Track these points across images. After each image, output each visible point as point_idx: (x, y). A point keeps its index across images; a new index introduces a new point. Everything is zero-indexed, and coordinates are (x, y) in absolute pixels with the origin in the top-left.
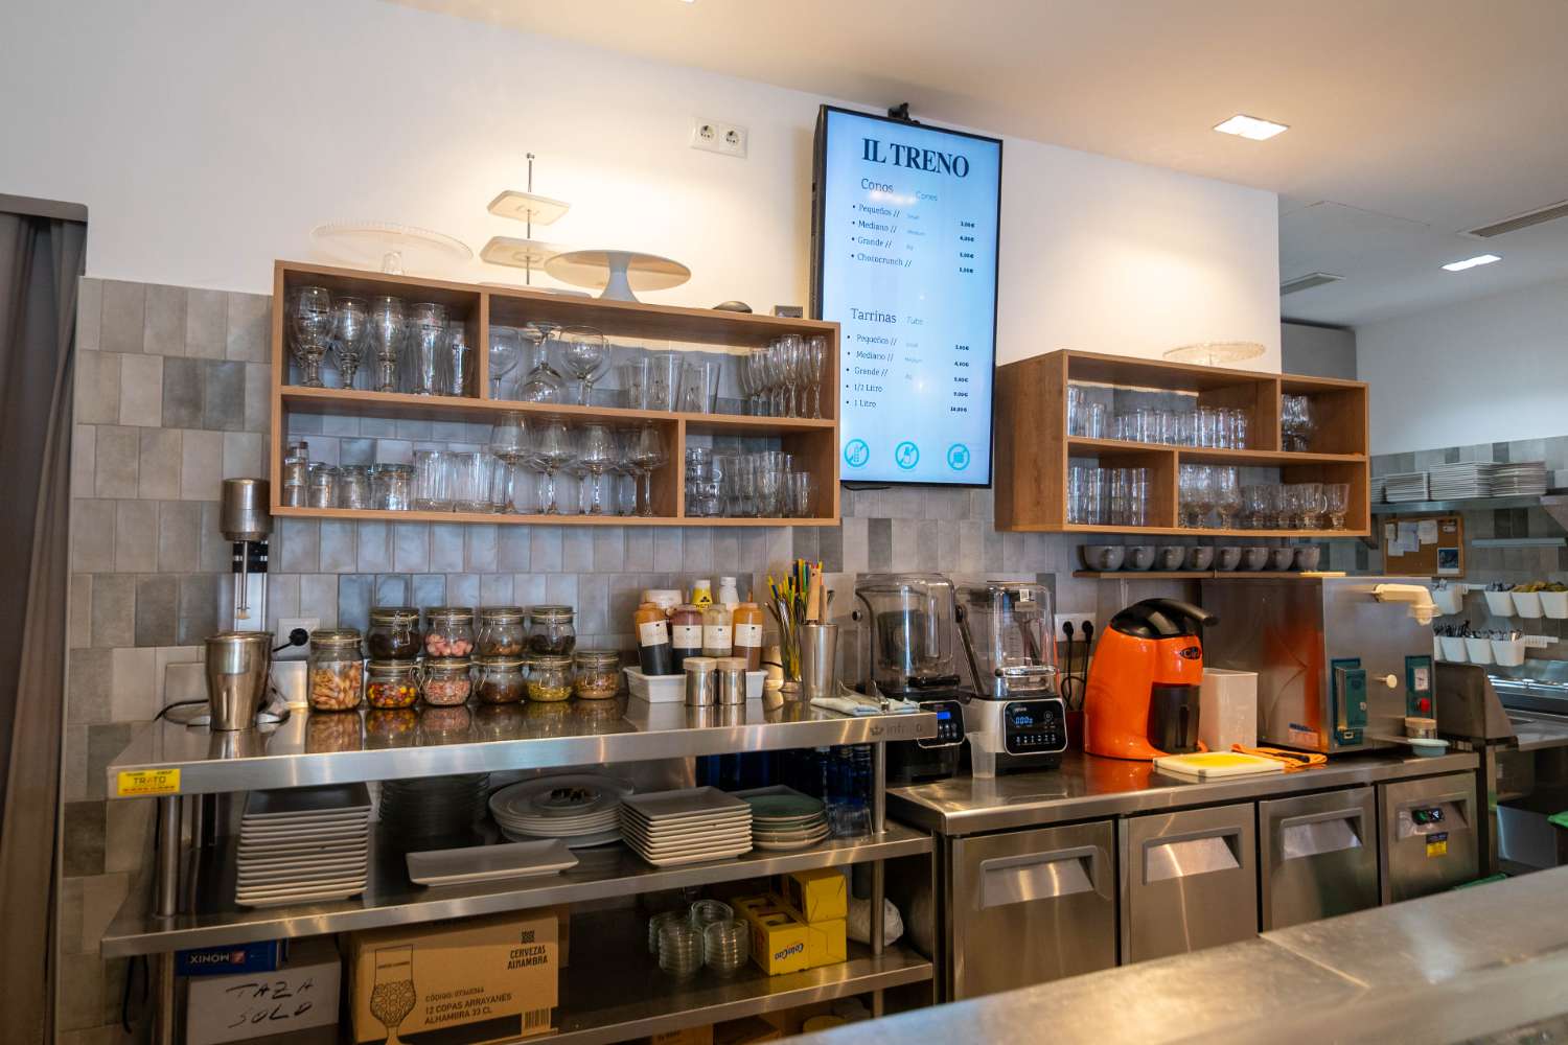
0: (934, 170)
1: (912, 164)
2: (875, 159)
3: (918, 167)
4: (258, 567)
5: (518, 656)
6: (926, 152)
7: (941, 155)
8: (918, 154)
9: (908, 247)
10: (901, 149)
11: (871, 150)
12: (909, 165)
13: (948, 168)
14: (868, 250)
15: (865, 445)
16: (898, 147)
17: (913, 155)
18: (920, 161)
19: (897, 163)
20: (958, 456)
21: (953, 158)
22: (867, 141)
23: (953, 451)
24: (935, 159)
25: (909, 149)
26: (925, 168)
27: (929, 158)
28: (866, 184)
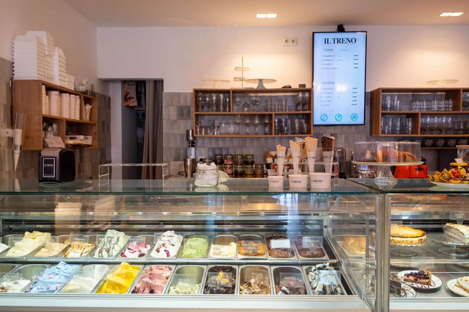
0: (345, 43)
1: (339, 42)
2: (328, 43)
3: (340, 43)
4: (193, 146)
5: (242, 165)
6: (343, 39)
7: (347, 39)
8: (340, 39)
9: (338, 64)
10: (335, 39)
11: (326, 41)
12: (338, 43)
13: (350, 42)
14: (326, 66)
15: (326, 116)
16: (334, 39)
17: (339, 40)
18: (341, 41)
19: (334, 43)
20: (354, 117)
21: (351, 39)
22: (325, 39)
23: (352, 116)
24: (346, 40)
25: (338, 39)
26: (343, 43)
27: (344, 40)
28: (325, 50)
